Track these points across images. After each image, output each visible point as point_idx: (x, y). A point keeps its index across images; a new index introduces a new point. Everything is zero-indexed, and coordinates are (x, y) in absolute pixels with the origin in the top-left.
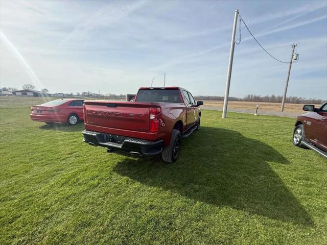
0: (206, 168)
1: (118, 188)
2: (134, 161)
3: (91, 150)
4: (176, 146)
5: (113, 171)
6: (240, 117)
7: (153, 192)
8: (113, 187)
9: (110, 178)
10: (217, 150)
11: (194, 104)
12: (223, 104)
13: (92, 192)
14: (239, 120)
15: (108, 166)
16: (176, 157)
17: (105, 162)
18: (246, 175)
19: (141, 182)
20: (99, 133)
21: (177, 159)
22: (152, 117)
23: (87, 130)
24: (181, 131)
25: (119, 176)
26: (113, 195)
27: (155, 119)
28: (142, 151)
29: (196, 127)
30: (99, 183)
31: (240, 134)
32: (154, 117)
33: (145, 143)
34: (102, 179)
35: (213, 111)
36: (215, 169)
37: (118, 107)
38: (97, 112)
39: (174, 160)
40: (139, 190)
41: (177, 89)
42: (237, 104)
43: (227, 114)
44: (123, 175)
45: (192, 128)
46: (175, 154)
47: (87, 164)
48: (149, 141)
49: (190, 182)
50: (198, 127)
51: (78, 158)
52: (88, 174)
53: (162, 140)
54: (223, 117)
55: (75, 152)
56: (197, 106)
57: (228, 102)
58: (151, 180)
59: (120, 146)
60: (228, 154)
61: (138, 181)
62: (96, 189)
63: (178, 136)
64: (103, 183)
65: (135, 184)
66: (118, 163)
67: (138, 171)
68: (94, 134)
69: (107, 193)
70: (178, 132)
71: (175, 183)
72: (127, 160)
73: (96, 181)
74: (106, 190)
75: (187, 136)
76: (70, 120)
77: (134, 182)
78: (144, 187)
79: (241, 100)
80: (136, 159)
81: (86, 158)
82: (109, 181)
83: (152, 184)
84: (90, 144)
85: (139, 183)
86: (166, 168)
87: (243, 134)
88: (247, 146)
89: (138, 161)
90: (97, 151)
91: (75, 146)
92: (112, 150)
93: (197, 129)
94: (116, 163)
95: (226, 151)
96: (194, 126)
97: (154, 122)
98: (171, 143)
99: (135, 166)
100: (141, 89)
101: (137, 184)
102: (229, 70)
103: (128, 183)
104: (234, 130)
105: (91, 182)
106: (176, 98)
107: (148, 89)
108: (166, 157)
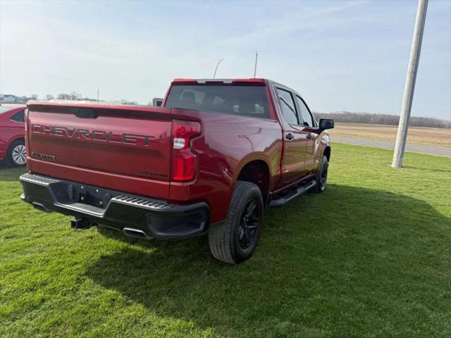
0: (319, 283)
1: (86, 313)
2: (141, 254)
3: (45, 224)
4: (250, 223)
5: (86, 274)
6: (439, 167)
7: (169, 330)
8: (74, 311)
9: (75, 291)
10: (358, 241)
11: (311, 125)
12: (396, 133)
13: (24, 320)
14: (435, 175)
15: (76, 263)
16: (246, 251)
17: (73, 253)
18: (419, 306)
19: (147, 306)
20: (57, 181)
21: (250, 255)
22: (179, 144)
23: (32, 173)
24: (264, 188)
25: (97, 287)
26: (70, 330)
27: (185, 148)
28: (150, 227)
29: (314, 183)
30: (43, 301)
31: (429, 207)
32: (183, 146)
33: (158, 208)
34: (53, 291)
35: (372, 149)
36: (342, 288)
37: (100, 118)
38: (53, 129)
39: (239, 259)
40: (136, 322)
41: (261, 84)
43: (404, 158)
44: (108, 286)
45: (302, 185)
46: (244, 243)
47: (28, 256)
48: (170, 202)
49: (268, 314)
50: (319, 185)
51: (12, 241)
52: (26, 277)
53: (203, 204)
54: (393, 165)
55: (8, 227)
56: (319, 132)
57: (409, 130)
58: (171, 303)
59: (100, 213)
60: (384, 254)
61: (139, 302)
62: (34, 313)
63: (254, 197)
64: (55, 300)
65: (131, 308)
66: (103, 257)
67: (147, 279)
68: (45, 182)
69: (57, 324)
70: (255, 188)
71: (229, 314)
72: (125, 250)
73: (39, 295)
74: (57, 316)
75: (282, 201)
76: (14, 154)
77: (129, 304)
78: (151, 317)
81: (31, 242)
82: (68, 298)
83: (172, 313)
84: (36, 206)
85: (141, 307)
86: (217, 275)
87: (438, 208)
88: (442, 237)
91: (11, 214)
93: (316, 189)
94: (97, 257)
95: (380, 246)
96: (309, 181)
97: (182, 157)
98: (231, 213)
99: (140, 267)
101: (137, 309)
102: (413, 46)
103: (112, 306)
104: (415, 196)
105: (28, 297)
106: (258, 107)
107: (193, 83)
108: (220, 248)
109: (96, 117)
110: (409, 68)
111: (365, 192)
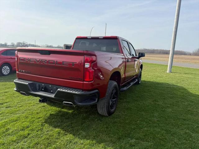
0: (144, 123)
1: (49, 139)
2: (67, 113)
3: (22, 101)
4: (113, 98)
5: (45, 122)
6: (187, 72)
7: (85, 145)
8: (43, 138)
9: (42, 130)
10: (158, 105)
11: (135, 55)
12: (168, 58)
13: (22, 143)
14: (186, 75)
15: (40, 118)
16: (112, 110)
17: (37, 113)
18: (187, 131)
19: (74, 135)
20: (30, 82)
21: (113, 113)
22: (87, 65)
23: (19, 79)
24: (119, 83)
25: (51, 128)
26: (43, 147)
27: (90, 67)
28: (75, 101)
29: (137, 80)
30: (29, 134)
31: (185, 89)
32: (89, 66)
33: (79, 93)
34: (32, 130)
35: (158, 65)
36: (155, 125)
37: (51, 55)
38: (29, 60)
39: (110, 114)
40: (70, 142)
41: (116, 38)
42: (185, 59)
43: (172, 68)
44: (55, 127)
45: (132, 81)
46: (112, 107)
47: (18, 115)
48: (83, 90)
49: (125, 137)
50: (138, 81)
51: (9, 109)
52: (18, 125)
53: (97, 91)
54: (168, 72)
55: (6, 103)
56: (138, 58)
57: (174, 56)
58: (84, 133)
59: (53, 96)
60: (170, 110)
61: (70, 133)
62: (26, 139)
63: (115, 87)
64: (34, 134)
65: (67, 136)
66: (51, 115)
67: (72, 123)
68: (26, 83)
69: (37, 144)
70: (115, 83)
71: (109, 137)
72: (60, 112)
73: (26, 132)
74: (36, 140)
75: (125, 88)
76: (3, 70)
77: (67, 135)
78: (77, 140)
79: (190, 54)
80: (70, 111)
81: (18, 109)
82: (39, 133)
83: (85, 137)
84: (21, 93)
85: (71, 135)
86: (101, 121)
87: (189, 90)
88: (193, 102)
89: (72, 113)
90: (29, 102)
91: (6, 97)
92: (44, 100)
93: (138, 83)
94: (48, 115)
95: (168, 107)
96: (134, 80)
97: (89, 71)
98: (107, 94)
99: (68, 119)
100: (78, 39)
101: (70, 137)
102: (175, 20)
103: (59, 135)
104: (178, 85)
105: (22, 133)
106: (115, 49)
107: (85, 38)
108: (102, 109)
109: (50, 54)
110: (174, 30)
111: (158, 84)
